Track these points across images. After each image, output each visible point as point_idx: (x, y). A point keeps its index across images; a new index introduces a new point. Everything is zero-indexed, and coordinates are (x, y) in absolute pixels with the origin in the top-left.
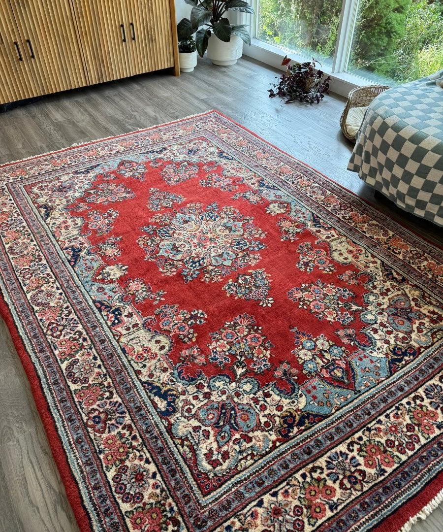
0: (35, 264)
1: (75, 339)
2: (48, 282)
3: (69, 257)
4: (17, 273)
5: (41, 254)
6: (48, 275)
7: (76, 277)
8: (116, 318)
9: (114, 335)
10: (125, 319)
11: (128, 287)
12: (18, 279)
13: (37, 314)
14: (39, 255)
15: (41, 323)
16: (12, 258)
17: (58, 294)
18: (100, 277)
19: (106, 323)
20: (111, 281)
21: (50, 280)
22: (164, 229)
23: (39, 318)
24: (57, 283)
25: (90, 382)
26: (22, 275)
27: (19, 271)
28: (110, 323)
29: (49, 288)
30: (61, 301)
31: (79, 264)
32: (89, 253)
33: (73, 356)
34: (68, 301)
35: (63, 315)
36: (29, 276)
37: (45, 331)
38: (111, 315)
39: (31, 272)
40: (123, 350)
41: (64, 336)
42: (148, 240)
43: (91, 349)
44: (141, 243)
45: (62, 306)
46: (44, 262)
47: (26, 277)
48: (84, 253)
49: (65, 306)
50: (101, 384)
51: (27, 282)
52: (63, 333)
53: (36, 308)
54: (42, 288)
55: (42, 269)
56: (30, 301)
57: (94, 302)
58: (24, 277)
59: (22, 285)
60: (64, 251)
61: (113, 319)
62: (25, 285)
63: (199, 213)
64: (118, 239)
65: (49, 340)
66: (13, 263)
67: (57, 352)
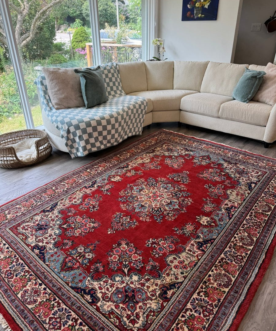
0: (228, 260)
1: (255, 216)
2: (235, 245)
3: (209, 245)
4: (243, 265)
5: (218, 261)
6: (230, 248)
7: (221, 234)
8: (232, 208)
9: (241, 206)
10: (229, 206)
11: (211, 211)
12: (246, 261)
13: (258, 237)
14: (220, 262)
15: (260, 232)
16: (234, 277)
17: (238, 236)
18: (213, 224)
19: (237, 210)
20: (212, 219)
21: (232, 244)
22: (155, 212)
23: (259, 235)
24: (232, 240)
25: (266, 203)
26: (242, 261)
27: (240, 264)
28: (236, 209)
29: (238, 241)
30: (241, 232)
31: (210, 238)
32: (198, 237)
33: (261, 213)
34: (238, 229)
35: (248, 226)
36: (239, 257)
37: (262, 228)
38: (232, 211)
39: (235, 258)
40: (244, 200)
41: (257, 220)
42: (169, 216)
43: (253, 209)
44: (173, 218)
45: (244, 230)
46: (222, 256)
47: (241, 258)
48: (199, 240)
49: (242, 229)
50: (263, 200)
51: (244, 254)
52: (256, 222)
53: (255, 239)
54: (241, 244)
55: (229, 253)
56: (254, 244)
57: (230, 219)
58: (242, 259)
59: (248, 255)
60: (205, 251)
61: (233, 209)
62: (247, 254)
63: (131, 203)
64: (176, 229)
65: (264, 224)
66: (238, 273)
67: (266, 219)
